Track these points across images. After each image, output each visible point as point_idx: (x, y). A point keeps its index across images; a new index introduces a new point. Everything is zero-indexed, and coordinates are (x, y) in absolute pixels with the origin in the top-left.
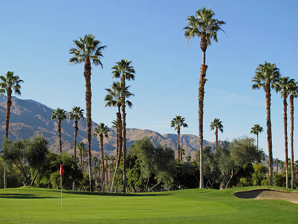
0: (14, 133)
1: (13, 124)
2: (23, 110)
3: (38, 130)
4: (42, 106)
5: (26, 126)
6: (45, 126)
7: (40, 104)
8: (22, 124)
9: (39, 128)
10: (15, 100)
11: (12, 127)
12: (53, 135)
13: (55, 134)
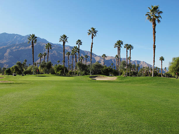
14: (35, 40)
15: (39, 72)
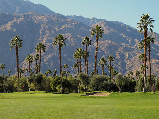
0: (103, 49)
1: (102, 42)
2: (110, 30)
3: (122, 46)
4: (126, 26)
5: (113, 43)
6: (127, 43)
7: (124, 25)
8: (110, 42)
9: (123, 44)
10: (104, 22)
11: (101, 44)
12: (134, 50)
13: (136, 49)
14: (20, 45)
15: (29, 88)
